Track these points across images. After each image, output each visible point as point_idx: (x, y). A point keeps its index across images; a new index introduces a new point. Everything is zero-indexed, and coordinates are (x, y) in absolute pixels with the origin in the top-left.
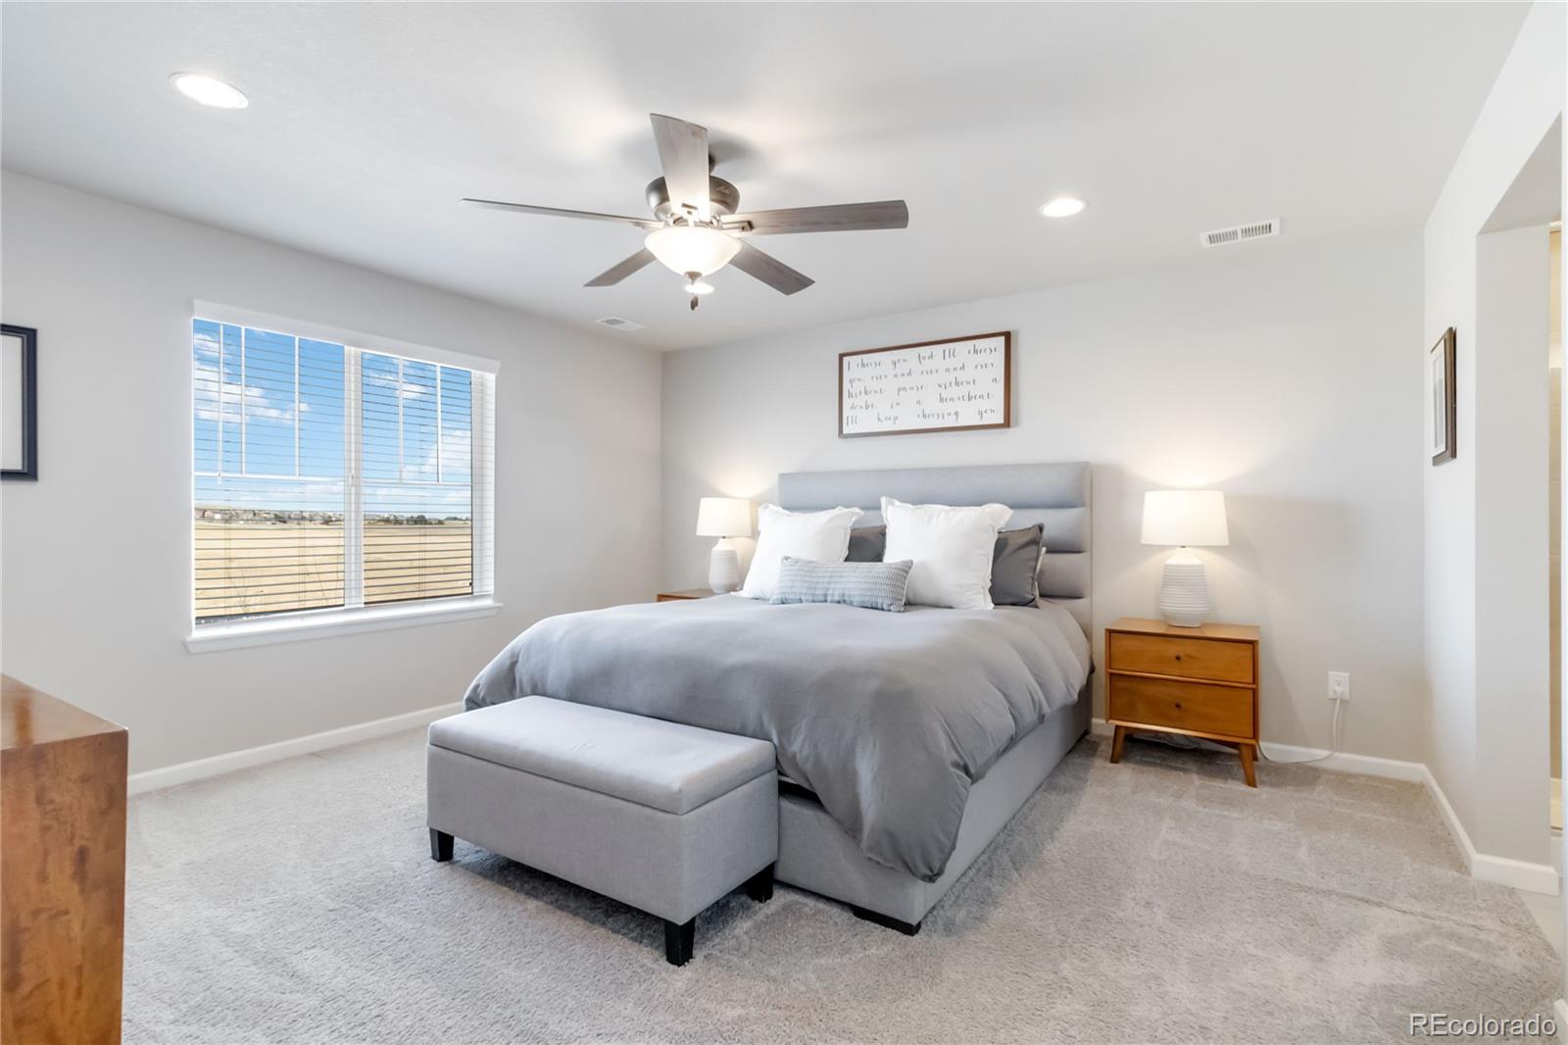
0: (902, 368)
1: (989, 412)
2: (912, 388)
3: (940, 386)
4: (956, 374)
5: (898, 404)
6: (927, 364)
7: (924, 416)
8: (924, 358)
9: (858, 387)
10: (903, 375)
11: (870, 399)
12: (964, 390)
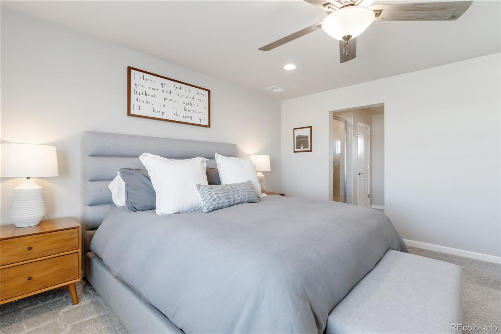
0: (165, 88)
1: (203, 120)
2: (171, 100)
3: (184, 103)
4: (192, 100)
5: (164, 106)
6: (178, 91)
7: (177, 115)
8: (177, 88)
9: (140, 89)
10: (167, 92)
11: (149, 99)
12: (193, 108)
